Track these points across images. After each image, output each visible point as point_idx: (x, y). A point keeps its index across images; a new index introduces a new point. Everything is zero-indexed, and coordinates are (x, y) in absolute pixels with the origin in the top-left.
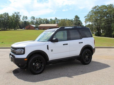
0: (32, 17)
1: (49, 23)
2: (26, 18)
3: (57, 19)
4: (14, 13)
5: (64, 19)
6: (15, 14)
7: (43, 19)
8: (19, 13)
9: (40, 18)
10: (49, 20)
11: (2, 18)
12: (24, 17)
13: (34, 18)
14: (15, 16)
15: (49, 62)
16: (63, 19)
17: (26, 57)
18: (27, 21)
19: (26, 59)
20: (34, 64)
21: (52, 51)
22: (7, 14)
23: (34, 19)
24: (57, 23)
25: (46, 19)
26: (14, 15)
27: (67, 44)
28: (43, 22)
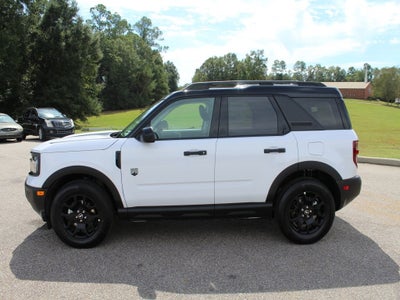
0: (298, 63)
1: (346, 81)
2: (283, 64)
3: (369, 67)
4: (249, 54)
5: (393, 69)
6: (253, 57)
7: (327, 68)
8: (262, 52)
9: (319, 66)
10: (347, 71)
11: (221, 67)
12: (276, 64)
13: (302, 66)
14: (253, 61)
15: (124, 213)
16: (391, 67)
17: (40, 186)
18: (284, 73)
19: (42, 193)
20: (70, 211)
21: (134, 174)
22: (234, 56)
23: (303, 68)
24: (369, 80)
25: (338, 68)
26: (249, 58)
27: (201, 153)
28: (329, 75)
